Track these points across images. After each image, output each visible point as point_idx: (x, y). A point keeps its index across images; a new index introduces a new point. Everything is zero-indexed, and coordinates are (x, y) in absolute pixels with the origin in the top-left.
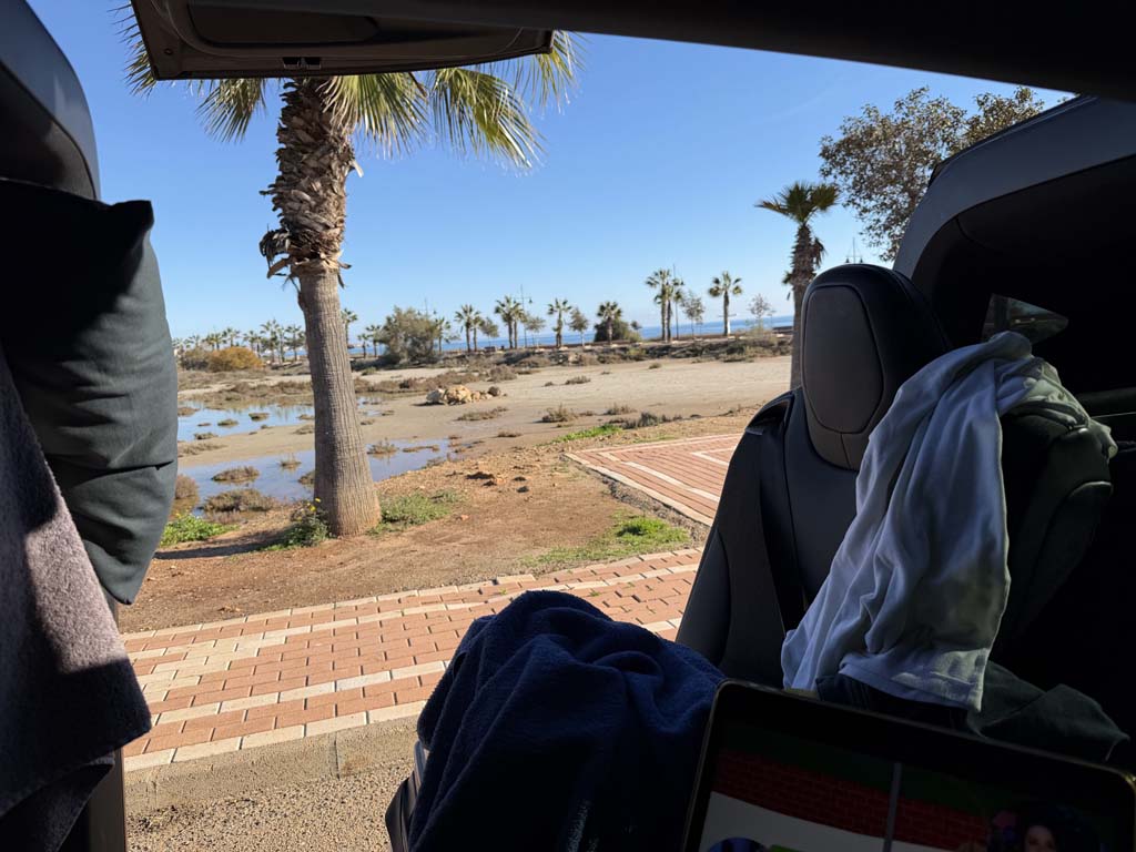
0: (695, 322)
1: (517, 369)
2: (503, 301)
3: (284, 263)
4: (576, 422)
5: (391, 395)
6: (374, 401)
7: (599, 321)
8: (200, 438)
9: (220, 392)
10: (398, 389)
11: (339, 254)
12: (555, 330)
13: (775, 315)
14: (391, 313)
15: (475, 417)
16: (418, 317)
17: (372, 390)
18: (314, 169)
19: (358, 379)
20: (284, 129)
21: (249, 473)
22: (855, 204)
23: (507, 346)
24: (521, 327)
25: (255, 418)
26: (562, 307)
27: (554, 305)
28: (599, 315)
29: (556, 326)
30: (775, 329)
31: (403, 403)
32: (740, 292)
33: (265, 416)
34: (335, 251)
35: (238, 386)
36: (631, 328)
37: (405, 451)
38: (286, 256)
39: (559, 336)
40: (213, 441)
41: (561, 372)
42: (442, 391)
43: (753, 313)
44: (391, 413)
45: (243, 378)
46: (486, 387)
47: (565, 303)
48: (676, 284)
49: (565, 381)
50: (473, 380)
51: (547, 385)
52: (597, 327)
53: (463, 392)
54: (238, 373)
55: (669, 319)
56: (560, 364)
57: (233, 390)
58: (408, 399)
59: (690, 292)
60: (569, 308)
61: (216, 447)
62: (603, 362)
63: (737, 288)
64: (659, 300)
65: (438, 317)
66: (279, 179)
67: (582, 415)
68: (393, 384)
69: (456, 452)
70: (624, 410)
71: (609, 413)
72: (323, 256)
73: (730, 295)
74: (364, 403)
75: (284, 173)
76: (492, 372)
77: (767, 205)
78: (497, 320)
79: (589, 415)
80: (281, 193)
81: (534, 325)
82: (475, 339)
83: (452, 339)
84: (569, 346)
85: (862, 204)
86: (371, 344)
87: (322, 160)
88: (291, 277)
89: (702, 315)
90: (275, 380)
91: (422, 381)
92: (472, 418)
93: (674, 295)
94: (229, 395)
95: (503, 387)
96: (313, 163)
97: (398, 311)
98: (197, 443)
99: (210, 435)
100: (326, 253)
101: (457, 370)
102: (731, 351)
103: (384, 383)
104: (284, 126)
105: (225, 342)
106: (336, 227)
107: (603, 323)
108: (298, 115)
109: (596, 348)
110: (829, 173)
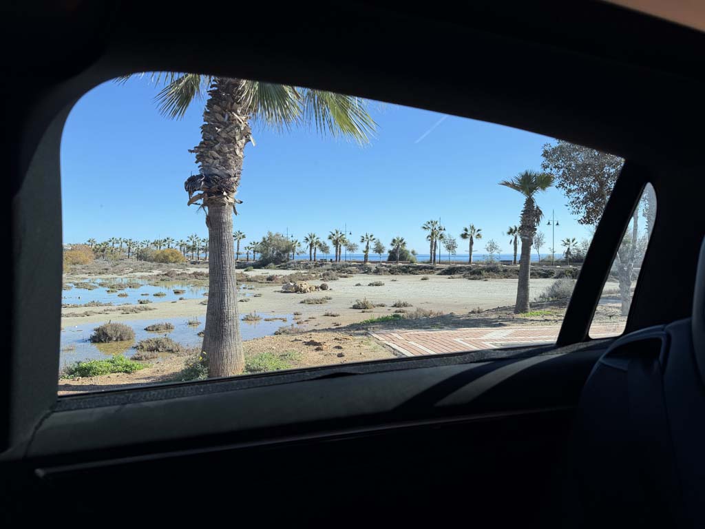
0: (451, 253)
1: (339, 274)
2: (334, 232)
3: (200, 196)
4: (374, 310)
5: (260, 284)
6: (250, 287)
7: (391, 248)
8: (141, 303)
9: (158, 275)
10: (265, 281)
11: (235, 193)
12: (364, 252)
13: (501, 253)
14: (266, 235)
15: (311, 302)
16: (282, 238)
17: (249, 280)
18: (224, 138)
19: (242, 273)
20: (208, 112)
21: (168, 327)
22: (564, 187)
23: (334, 259)
24: (343, 248)
25: (177, 292)
26: (369, 238)
27: (365, 237)
28: (392, 245)
29: (365, 250)
30: (501, 261)
31: (269, 290)
32: (481, 237)
33: (183, 292)
34: (233, 192)
35: (169, 273)
36: (411, 254)
37: (266, 320)
38: (201, 192)
39: (366, 256)
40: (149, 305)
41: (365, 278)
42: (292, 284)
43: (488, 250)
44: (260, 295)
45: (173, 268)
46: (319, 283)
47: (371, 236)
48: (440, 229)
49: (368, 284)
50: (311, 278)
51: (357, 285)
52: (390, 252)
53: (305, 285)
54: (170, 264)
55: (435, 250)
56: (365, 273)
57: (165, 275)
58: (271, 288)
59: (449, 235)
60: (374, 239)
61: (150, 309)
62: (392, 274)
63: (478, 235)
64: (430, 238)
65: (293, 239)
66: (201, 143)
67: (378, 306)
68: (262, 278)
69: (298, 323)
70: (405, 305)
71: (395, 306)
72: (225, 194)
73: (474, 239)
74: (244, 288)
75: (205, 140)
76: (324, 275)
77: (507, 184)
78: (330, 244)
79: (382, 306)
80: (202, 153)
81: (351, 248)
82: (315, 253)
83: (301, 253)
84: (372, 262)
85: (568, 187)
86: (252, 252)
87: (230, 133)
88: (203, 206)
89: (456, 249)
90: (192, 270)
91: (280, 277)
92: (309, 302)
93: (439, 236)
94: (163, 278)
95: (329, 284)
96: (224, 135)
97: (270, 234)
98: (139, 305)
99: (148, 302)
100: (227, 192)
101: (302, 272)
102: (473, 273)
103: (257, 277)
104: (208, 111)
105: (164, 245)
106: (235, 176)
107: (394, 249)
108: (218, 105)
109: (388, 265)
110: (547, 167)
